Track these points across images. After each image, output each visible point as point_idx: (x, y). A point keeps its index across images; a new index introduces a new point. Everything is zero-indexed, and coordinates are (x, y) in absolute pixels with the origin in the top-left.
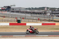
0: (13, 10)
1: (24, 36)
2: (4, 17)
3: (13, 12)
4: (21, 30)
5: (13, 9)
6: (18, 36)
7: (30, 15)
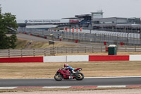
0: (97, 25)
1: (124, 86)
2: (77, 41)
3: (98, 28)
4: (117, 71)
5: (98, 22)
6: (110, 86)
7: (139, 35)
